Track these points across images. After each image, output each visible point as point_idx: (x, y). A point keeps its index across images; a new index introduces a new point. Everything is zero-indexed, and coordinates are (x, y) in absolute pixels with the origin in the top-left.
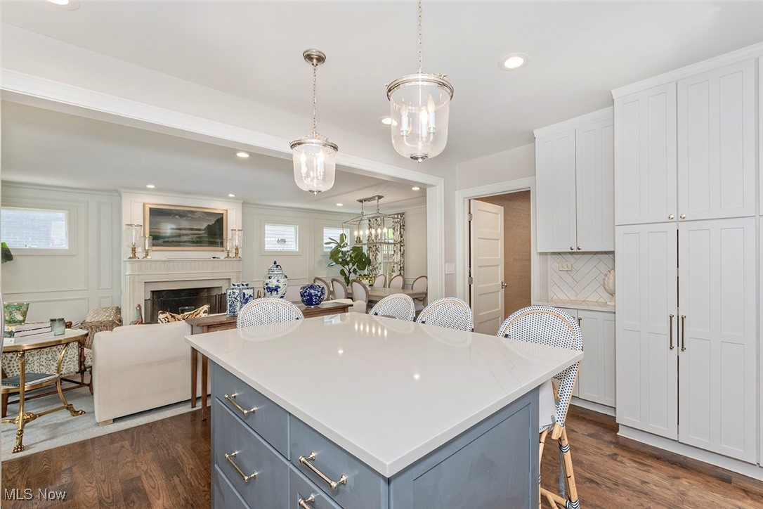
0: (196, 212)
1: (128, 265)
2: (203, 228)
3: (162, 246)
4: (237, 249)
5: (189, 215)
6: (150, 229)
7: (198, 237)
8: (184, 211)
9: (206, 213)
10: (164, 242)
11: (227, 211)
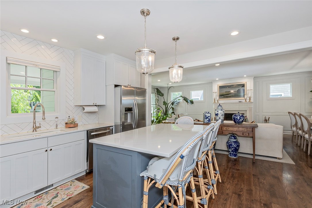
0: (234, 85)
1: (213, 105)
2: (236, 91)
3: (223, 98)
4: (250, 98)
5: (232, 86)
6: (219, 93)
7: (235, 94)
8: (230, 85)
9: (237, 85)
10: (224, 97)
11: (246, 82)
